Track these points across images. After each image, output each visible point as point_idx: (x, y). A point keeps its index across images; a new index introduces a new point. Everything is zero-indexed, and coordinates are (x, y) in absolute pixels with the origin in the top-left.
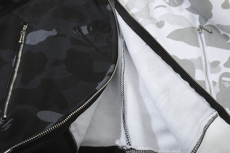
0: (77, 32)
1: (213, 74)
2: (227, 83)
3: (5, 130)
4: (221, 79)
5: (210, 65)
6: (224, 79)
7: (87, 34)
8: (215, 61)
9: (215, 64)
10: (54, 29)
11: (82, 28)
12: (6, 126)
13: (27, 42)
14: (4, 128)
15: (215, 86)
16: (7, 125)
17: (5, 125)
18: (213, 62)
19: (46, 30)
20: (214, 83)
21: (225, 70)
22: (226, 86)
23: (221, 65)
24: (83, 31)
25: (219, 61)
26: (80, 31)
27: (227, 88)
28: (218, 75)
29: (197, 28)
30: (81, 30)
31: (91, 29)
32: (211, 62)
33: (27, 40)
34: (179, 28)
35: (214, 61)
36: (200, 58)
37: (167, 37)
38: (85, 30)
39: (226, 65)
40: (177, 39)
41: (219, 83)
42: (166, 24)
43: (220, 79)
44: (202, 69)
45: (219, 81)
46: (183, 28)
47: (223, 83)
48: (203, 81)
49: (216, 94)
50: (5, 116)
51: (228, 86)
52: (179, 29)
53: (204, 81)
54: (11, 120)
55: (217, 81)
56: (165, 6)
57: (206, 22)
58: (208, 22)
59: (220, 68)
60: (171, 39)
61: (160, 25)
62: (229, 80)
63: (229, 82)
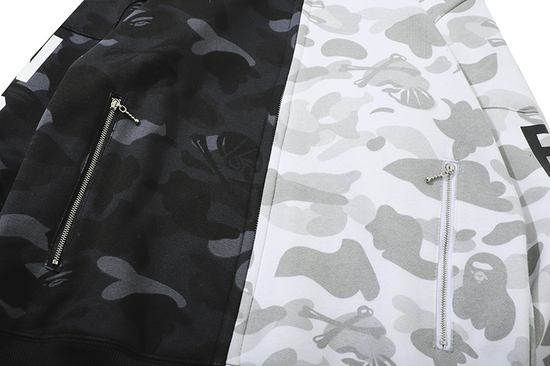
0: (197, 145)
1: (457, 253)
2: (481, 273)
3: (51, 285)
4: (471, 265)
5: (455, 235)
6: (476, 264)
7: (215, 151)
8: (467, 230)
9: (465, 236)
10: (164, 125)
11: (208, 138)
12: (55, 279)
13: (114, 136)
14: (48, 282)
15: (455, 275)
16: (57, 278)
17: (51, 278)
18: (460, 231)
19: (151, 122)
20: (456, 270)
21: (482, 248)
22: (477, 278)
23: (477, 239)
24: (208, 145)
25: (474, 231)
26: (204, 143)
27: (480, 283)
28: (467, 256)
29: (446, 163)
30: (205, 141)
31: (224, 143)
32: (458, 231)
33: (115, 132)
34: (410, 157)
35: (463, 230)
36: (436, 221)
37: (384, 169)
38: (212, 142)
39: (486, 240)
40: (401, 177)
41: (465, 271)
42: (388, 144)
43: (469, 265)
44: (436, 242)
45: (466, 267)
46: (417, 158)
47: (473, 273)
48: (432, 263)
49: (455, 291)
50: (55, 262)
51: (482, 280)
52: (409, 159)
53: (435, 264)
54: (68, 272)
55: (462, 267)
56: (391, 111)
57: (466, 156)
58: (469, 156)
59: (474, 243)
60: (390, 173)
61: (376, 144)
62: (487, 267)
63: (486, 272)
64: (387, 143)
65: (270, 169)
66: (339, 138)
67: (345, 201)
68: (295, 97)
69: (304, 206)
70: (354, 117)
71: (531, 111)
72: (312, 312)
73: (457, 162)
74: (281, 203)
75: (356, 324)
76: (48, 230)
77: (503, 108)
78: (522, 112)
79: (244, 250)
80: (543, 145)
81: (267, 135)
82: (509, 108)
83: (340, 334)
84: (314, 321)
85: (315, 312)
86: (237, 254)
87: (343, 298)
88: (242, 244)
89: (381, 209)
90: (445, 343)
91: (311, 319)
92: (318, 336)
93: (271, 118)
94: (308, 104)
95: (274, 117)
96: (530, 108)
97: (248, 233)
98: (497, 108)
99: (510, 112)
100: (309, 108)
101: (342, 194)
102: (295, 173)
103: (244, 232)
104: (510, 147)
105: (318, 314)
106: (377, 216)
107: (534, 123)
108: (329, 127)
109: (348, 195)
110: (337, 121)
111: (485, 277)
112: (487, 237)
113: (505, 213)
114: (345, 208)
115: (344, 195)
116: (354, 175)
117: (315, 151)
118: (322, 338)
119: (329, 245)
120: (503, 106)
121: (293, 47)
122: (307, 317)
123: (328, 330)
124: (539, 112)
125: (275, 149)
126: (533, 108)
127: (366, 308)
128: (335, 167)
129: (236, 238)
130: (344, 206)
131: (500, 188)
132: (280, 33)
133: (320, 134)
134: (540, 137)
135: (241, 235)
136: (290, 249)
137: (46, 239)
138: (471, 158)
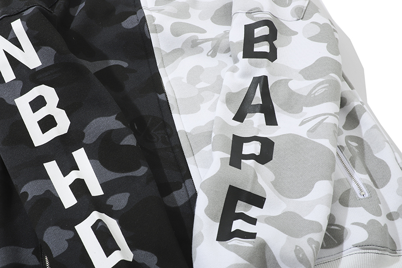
47: (352, 147)
65: (179, 131)
68: (170, 77)
71: (256, 11)
74: (200, 151)
76: (32, 250)
78: (249, 13)
79: (191, 194)
81: (165, 109)
86: (187, 199)
88: (187, 191)
90: (363, 193)
93: (161, 97)
94: (183, 78)
95: (163, 94)
96: (255, 9)
97: (187, 181)
100: (185, 80)
102: (198, 127)
103: (184, 182)
110: (209, 84)
112: (344, 126)
121: (149, 37)
125: (175, 116)
126: (257, 8)
129: (181, 188)
132: (133, 28)
133: (201, 94)
135: (183, 184)
137: (34, 256)
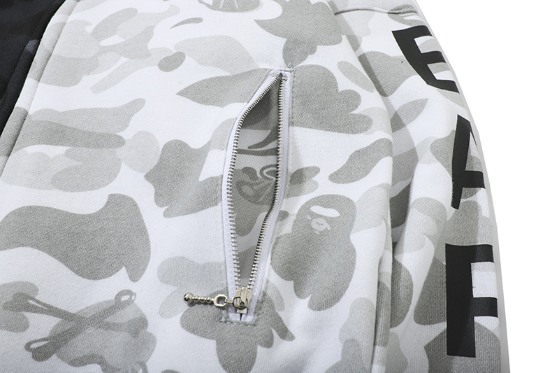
2: (323, 221)
4: (308, 209)
5: (289, 178)
6: (316, 209)
8: (307, 168)
9: (304, 176)
18: (299, 171)
20: (284, 215)
22: (314, 225)
23: (321, 177)
25: (317, 168)
27: (317, 232)
32: (293, 172)
34: (218, 75)
35: (301, 169)
37: (180, 94)
39: (336, 177)
40: (204, 101)
41: (298, 215)
42: (188, 62)
43: (305, 209)
45: (300, 211)
46: (226, 74)
47: (310, 218)
51: (322, 230)
52: (217, 78)
55: (293, 210)
56: (198, 20)
57: (303, 60)
58: (308, 59)
59: (316, 184)
60: (188, 98)
61: (171, 63)
62: (333, 213)
63: (330, 220)
64: (188, 59)
65: (17, 108)
66: (123, 60)
67: (120, 142)
68: (72, 18)
69: (56, 151)
70: (148, 33)
71: (406, 10)
72: (31, 302)
73: (291, 69)
74: (20, 151)
75: (109, 319)
77: (368, 10)
78: (394, 13)
80: (422, 51)
82: (373, 8)
83: (80, 337)
84: (32, 317)
85: (38, 302)
87: (95, 279)
89: (167, 147)
91: (26, 314)
92: (36, 341)
94: (90, 24)
96: (404, 7)
98: (358, 9)
99: (376, 13)
101: (117, 134)
102: (50, 110)
104: (375, 54)
105: (45, 305)
106: (161, 158)
107: (410, 25)
108: (113, 48)
109: (126, 134)
110: (124, 40)
111: (327, 226)
112: (336, 173)
113: (361, 135)
114: (120, 152)
115: (121, 134)
116: (137, 104)
117: (88, 80)
118: (43, 343)
119: (87, 203)
120: (365, 7)
122: (19, 310)
123: (60, 330)
124: (418, 11)
125: (29, 81)
126: (408, 6)
127: (129, 292)
128: (113, 99)
130: (118, 149)
131: (353, 98)
133: (99, 58)
134: (420, 41)
136: (14, 211)
138: (311, 61)
